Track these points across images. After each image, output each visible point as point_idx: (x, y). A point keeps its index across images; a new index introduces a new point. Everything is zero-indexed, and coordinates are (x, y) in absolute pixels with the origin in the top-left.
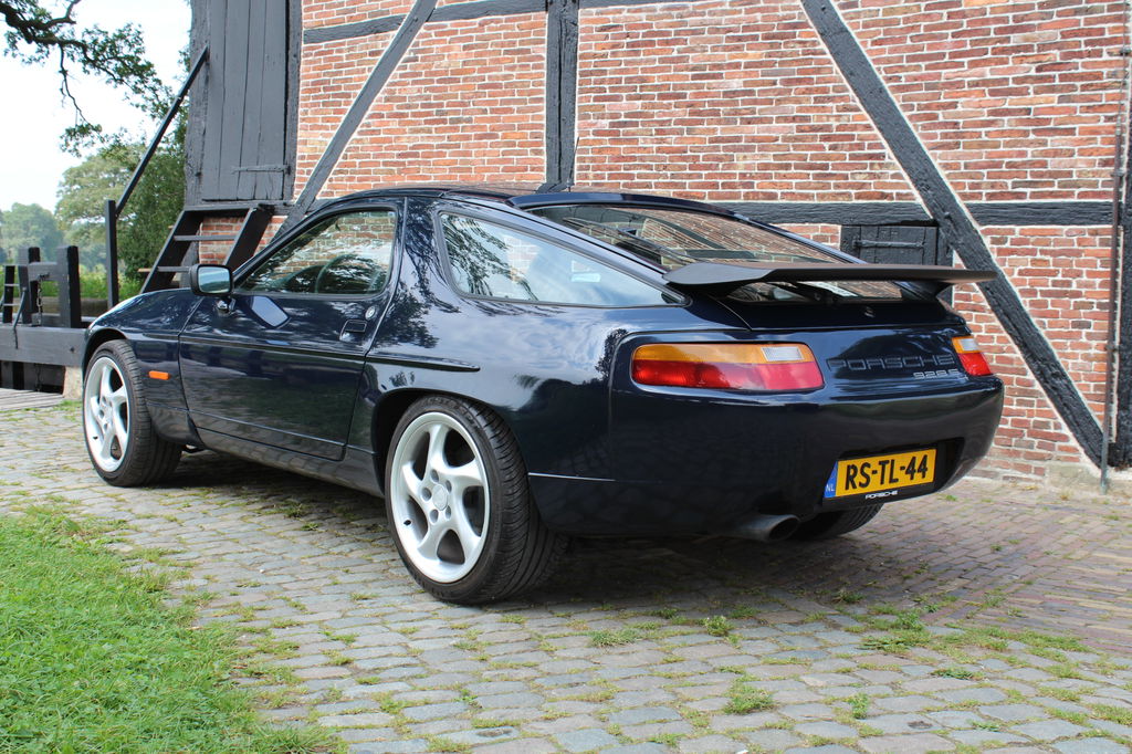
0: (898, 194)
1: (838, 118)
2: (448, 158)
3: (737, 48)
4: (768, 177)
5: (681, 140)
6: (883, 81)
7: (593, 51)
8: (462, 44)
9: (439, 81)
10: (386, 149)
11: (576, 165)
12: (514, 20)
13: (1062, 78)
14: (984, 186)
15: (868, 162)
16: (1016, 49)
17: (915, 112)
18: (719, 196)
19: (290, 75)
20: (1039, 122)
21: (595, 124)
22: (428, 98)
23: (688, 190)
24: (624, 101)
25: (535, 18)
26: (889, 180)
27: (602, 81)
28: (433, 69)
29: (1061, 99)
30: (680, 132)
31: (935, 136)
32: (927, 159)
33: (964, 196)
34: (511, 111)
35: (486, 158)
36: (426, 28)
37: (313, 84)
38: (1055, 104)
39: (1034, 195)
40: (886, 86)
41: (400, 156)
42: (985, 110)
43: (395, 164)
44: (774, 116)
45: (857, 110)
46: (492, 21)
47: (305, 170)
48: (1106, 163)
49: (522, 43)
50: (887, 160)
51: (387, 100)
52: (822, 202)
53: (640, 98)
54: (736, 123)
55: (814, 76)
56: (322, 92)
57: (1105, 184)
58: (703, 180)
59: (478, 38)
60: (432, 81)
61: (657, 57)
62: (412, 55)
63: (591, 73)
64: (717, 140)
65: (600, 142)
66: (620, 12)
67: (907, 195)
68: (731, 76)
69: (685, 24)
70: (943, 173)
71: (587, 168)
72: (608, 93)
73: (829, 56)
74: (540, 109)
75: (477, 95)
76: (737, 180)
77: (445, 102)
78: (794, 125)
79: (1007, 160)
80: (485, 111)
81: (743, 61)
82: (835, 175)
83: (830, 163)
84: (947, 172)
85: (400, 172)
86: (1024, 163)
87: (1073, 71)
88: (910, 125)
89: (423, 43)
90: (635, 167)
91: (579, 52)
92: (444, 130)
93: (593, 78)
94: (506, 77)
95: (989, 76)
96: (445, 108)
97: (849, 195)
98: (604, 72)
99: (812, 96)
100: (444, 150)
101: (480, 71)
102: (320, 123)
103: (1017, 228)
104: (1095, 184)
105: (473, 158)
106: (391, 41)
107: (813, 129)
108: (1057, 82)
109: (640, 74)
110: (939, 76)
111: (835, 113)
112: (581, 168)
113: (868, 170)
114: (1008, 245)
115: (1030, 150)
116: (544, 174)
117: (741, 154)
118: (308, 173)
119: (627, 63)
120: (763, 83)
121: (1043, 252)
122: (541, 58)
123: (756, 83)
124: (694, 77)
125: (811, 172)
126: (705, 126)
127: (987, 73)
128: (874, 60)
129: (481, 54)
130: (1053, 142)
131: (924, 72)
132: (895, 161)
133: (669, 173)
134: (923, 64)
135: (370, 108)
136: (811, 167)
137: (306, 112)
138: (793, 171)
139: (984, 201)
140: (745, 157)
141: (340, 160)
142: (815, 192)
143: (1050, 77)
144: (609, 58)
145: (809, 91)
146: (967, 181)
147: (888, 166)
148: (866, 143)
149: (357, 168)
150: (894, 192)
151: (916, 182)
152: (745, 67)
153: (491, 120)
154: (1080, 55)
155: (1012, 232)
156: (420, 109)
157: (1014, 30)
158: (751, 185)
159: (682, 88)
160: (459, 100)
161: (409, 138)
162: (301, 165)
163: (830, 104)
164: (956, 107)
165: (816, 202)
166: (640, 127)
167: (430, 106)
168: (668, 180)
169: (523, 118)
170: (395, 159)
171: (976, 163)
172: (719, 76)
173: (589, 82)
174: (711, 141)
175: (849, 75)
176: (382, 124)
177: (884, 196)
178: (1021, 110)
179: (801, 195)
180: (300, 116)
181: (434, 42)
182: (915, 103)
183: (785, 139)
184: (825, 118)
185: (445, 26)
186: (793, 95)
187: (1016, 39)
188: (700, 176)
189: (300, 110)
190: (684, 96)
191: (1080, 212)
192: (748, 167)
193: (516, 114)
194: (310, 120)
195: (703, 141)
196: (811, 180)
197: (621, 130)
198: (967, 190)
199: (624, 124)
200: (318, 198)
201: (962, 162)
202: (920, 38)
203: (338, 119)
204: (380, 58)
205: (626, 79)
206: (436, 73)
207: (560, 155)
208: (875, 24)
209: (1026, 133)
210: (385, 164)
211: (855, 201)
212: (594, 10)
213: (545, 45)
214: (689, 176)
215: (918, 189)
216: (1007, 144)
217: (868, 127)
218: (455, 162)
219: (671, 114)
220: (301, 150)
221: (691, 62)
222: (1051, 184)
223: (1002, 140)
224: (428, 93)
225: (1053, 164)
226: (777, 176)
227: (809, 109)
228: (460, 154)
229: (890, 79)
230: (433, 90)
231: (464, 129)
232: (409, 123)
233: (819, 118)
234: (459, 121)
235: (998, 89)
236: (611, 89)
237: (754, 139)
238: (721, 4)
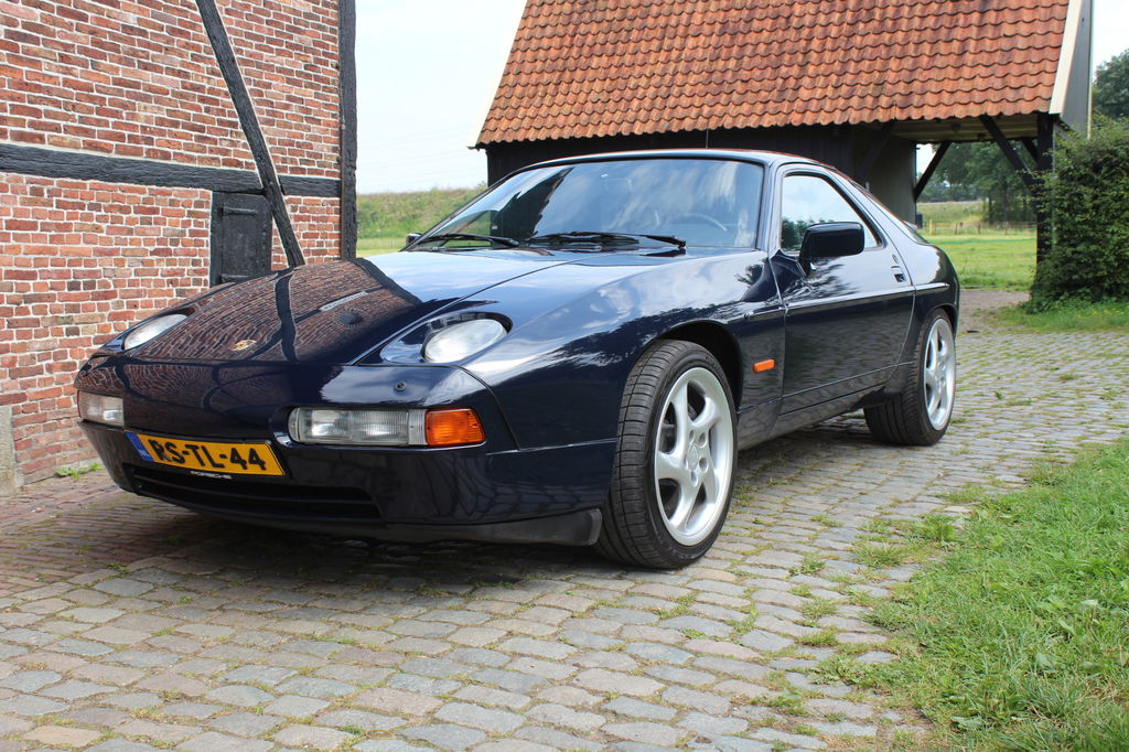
1: (208, 80)
4: (163, 133)
5: (86, 74)
6: (233, 52)
13: (314, 78)
14: (289, 161)
15: (230, 129)
16: (296, 47)
17: (253, 87)
18: (125, 151)
20: (307, 111)
23: (96, 139)
26: (242, 149)
29: (315, 96)
31: (263, 112)
32: (261, 133)
33: (278, 168)
38: (313, 99)
39: (308, 171)
40: (235, 56)
44: (164, 66)
45: (220, 75)
48: (333, 150)
50: (239, 130)
52: (203, 166)
54: (134, 65)
57: (335, 166)
58: (110, 129)
64: (120, 82)
67: (252, 164)
68: (126, 9)
70: (268, 146)
73: (197, 13)
76: (140, 134)
78: (179, 80)
79: (297, 140)
82: (209, 138)
83: (206, 125)
84: (271, 146)
86: (303, 144)
90: (41, 101)
95: (285, 66)
97: (218, 161)
99: (190, 52)
103: (302, 199)
104: (331, 166)
107: (193, 87)
108: (313, 81)
110: (263, 57)
111: (206, 75)
113: (229, 137)
114: (298, 212)
115: (305, 134)
117: (142, 104)
120: (154, 26)
121: (314, 219)
123: (148, 24)
125: (194, 133)
126: (108, 62)
127: (284, 62)
128: (226, 29)
130: (314, 129)
131: (255, 50)
132: (242, 131)
133: (77, 115)
136: (193, 128)
138: (181, 129)
139: (290, 174)
140: (145, 108)
142: (197, 155)
143: (311, 76)
145: (188, 46)
147: (239, 135)
148: (227, 110)
150: (244, 160)
151: (254, 153)
152: (139, 3)
154: (321, 62)
155: (300, 201)
157: (295, 30)
158: (151, 141)
159: (83, 7)
163: (202, 64)
164: (272, 88)
165: (198, 165)
166: (41, 46)
168: (76, 124)
174: (115, 82)
177: (239, 164)
178: (300, 99)
179: (187, 156)
183: (173, 94)
184: (201, 78)
186: (175, 46)
187: (295, 38)
188: (107, 124)
190: (88, 19)
191: (326, 187)
192: (148, 120)
195: (108, 80)
196: (194, 141)
197: (20, 44)
198: (282, 164)
199: (24, 38)
201: (278, 139)
202: (251, 17)
209: (302, 119)
211: (222, 167)
214: (98, 122)
215: (256, 160)
217: (226, 94)
219: (74, 38)
222: (314, 163)
223: (293, 122)
225: (315, 147)
226: (171, 133)
227: (188, 65)
229: (237, 51)
233: (196, 77)
235: (289, 77)
237: (150, 88)
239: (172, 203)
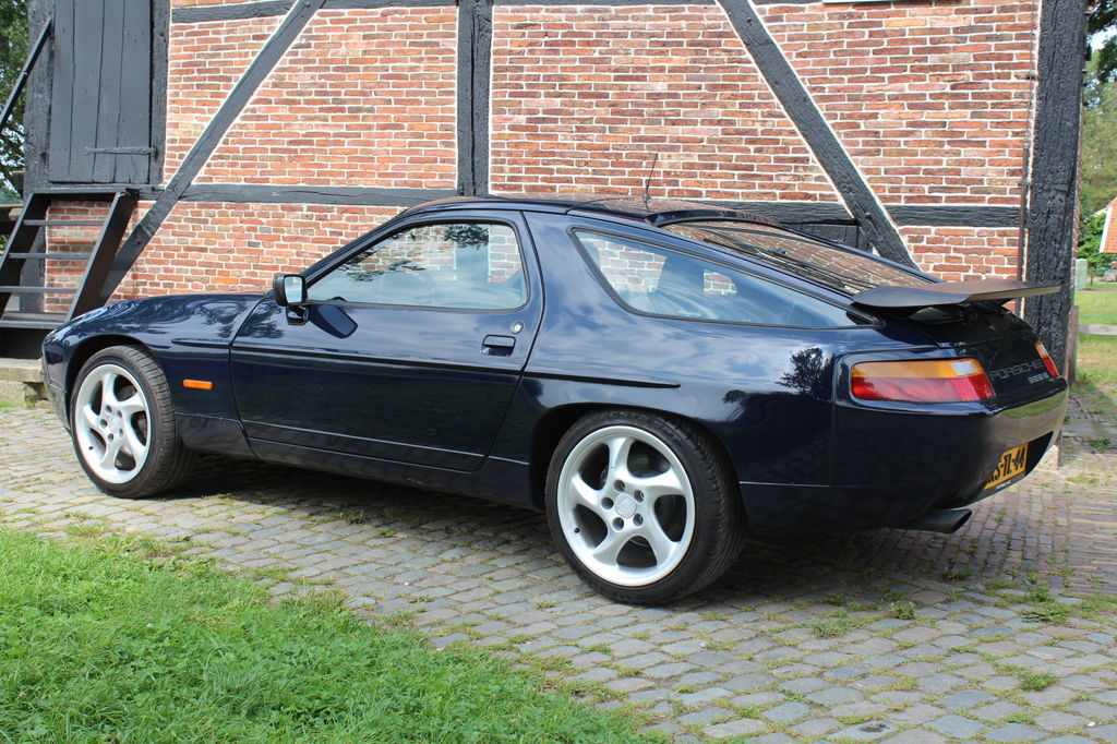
0: (821, 195)
1: (763, 123)
2: (346, 147)
3: (662, 53)
4: (693, 175)
5: (604, 138)
6: (807, 91)
7: (508, 47)
8: (362, 34)
9: (335, 69)
10: (275, 135)
11: (491, 158)
12: (421, 12)
13: (975, 96)
14: (902, 190)
15: (793, 165)
16: (933, 68)
17: (838, 120)
19: (155, 54)
20: (953, 134)
21: (510, 119)
22: (324, 86)
23: (610, 186)
24: (542, 98)
25: (445, 11)
26: (813, 182)
27: (519, 78)
28: (329, 57)
29: (973, 115)
30: (603, 130)
31: (857, 143)
32: (849, 164)
33: (884, 199)
34: (419, 102)
35: (390, 148)
36: (320, 15)
37: (185, 65)
38: (968, 119)
39: (948, 199)
40: (810, 95)
41: (291, 143)
42: (904, 122)
43: (285, 151)
44: (699, 119)
45: (782, 116)
46: (396, 12)
47: (177, 154)
48: (1013, 173)
49: (429, 35)
50: (811, 164)
51: (275, 85)
52: (747, 201)
53: (559, 95)
54: (660, 123)
55: (740, 83)
56: (196, 74)
57: (1012, 191)
58: (626, 177)
59: (380, 28)
60: (328, 69)
61: (577, 57)
62: (304, 41)
63: (507, 69)
64: (641, 139)
65: (517, 137)
66: (538, 11)
67: (830, 196)
68: (655, 79)
69: (608, 26)
70: (864, 178)
71: (503, 161)
72: (525, 89)
73: (754, 65)
74: (451, 102)
75: (379, 85)
76: (661, 178)
77: (343, 91)
78: (720, 128)
79: (924, 167)
80: (389, 102)
81: (667, 65)
82: (760, 176)
83: (755, 164)
84: (868, 176)
85: (291, 160)
86: (940, 171)
87: (984, 91)
88: (834, 132)
89: (317, 30)
90: (554, 162)
91: (493, 48)
92: (343, 119)
93: (508, 74)
94: (412, 69)
95: (907, 91)
96: (343, 97)
97: (774, 195)
98: (521, 69)
99: (738, 102)
100: (342, 139)
101: (382, 61)
102: (194, 106)
103: (933, 229)
104: (1003, 191)
105: (376, 147)
106: (278, 26)
107: (738, 132)
108: (970, 100)
109: (559, 73)
110: (861, 89)
111: (760, 118)
112: (495, 162)
113: (792, 172)
114: (924, 243)
115: (945, 159)
116: (456, 166)
117: (666, 154)
118: (181, 157)
119: (545, 61)
120: (688, 88)
121: (956, 250)
122: (452, 52)
123: (681, 87)
124: (617, 78)
125: (737, 172)
126: (629, 125)
127: (906, 88)
128: (798, 71)
129: (384, 45)
130: (967, 153)
131: (846, 84)
132: (818, 164)
133: (590, 169)
134: (846, 77)
135: (256, 92)
136: (736, 168)
137: (177, 94)
138: (718, 170)
139: (902, 203)
140: (669, 156)
141: (220, 145)
142: (740, 191)
143: (963, 94)
144: (526, 55)
145: (735, 97)
146: (887, 185)
147: (811, 169)
148: (791, 147)
149: (241, 154)
150: (818, 193)
151: (838, 185)
152: (670, 71)
153: (396, 110)
154: (991, 76)
155: (928, 232)
156: (313, 97)
157: (931, 51)
158: (676, 183)
159: (604, 88)
160: (359, 89)
161: (301, 125)
162: (171, 148)
163: (755, 110)
164: (877, 118)
165: (741, 200)
166: (560, 124)
167: (326, 93)
168: (590, 176)
169: (431, 110)
170: (285, 146)
171: (895, 169)
172: (643, 79)
173: (504, 78)
174: (634, 140)
175: (774, 84)
176: (270, 110)
177: (807, 196)
178: (937, 123)
179: (726, 193)
180: (169, 98)
181: (329, 29)
182: (838, 113)
183: (710, 141)
184: (750, 123)
185: (342, 14)
186: (718, 100)
187: (932, 59)
188: (623, 173)
189: (169, 91)
190: (607, 96)
191: (990, 216)
192: (672, 166)
193: (423, 106)
194: (182, 102)
195: (626, 139)
196: (736, 180)
197: (539, 125)
198: (887, 193)
199: (543, 120)
200: (193, 183)
201: (882, 168)
202: (844, 53)
203: (218, 103)
204: (266, 42)
205: (544, 76)
206: (332, 61)
207: (473, 147)
208: (801, 37)
209: (941, 144)
210: (273, 151)
211: (779, 201)
212: (509, 8)
213: (456, 39)
214: (612, 173)
215: (840, 191)
216: (924, 153)
217: (792, 133)
218: (356, 151)
219: (593, 113)
220: (170, 133)
221: (613, 64)
222: (964, 190)
223: (919, 149)
224: (323, 80)
225: (965, 172)
226: (702, 175)
227: (734, 114)
228: (360, 143)
229: (814, 89)
230: (329, 77)
231: (364, 118)
232: (301, 110)
233: (745, 123)
234: (359, 110)
235: (916, 103)
236: (528, 86)
237: (678, 140)
238: (645, 10)
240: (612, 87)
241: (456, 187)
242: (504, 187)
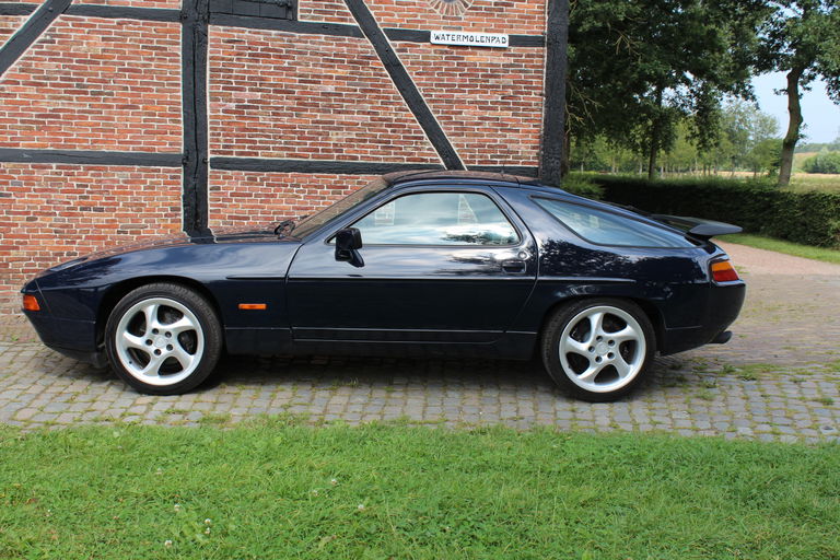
0: (430, 159)
1: (396, 115)
2: (90, 121)
3: (331, 66)
4: (352, 146)
5: (292, 120)
6: (422, 96)
7: (221, 55)
8: (101, 36)
10: (23, 109)
11: (209, 132)
12: (151, 25)
13: (514, 104)
14: (476, 157)
15: (414, 141)
16: (492, 86)
17: (440, 115)
18: (319, 157)
20: (503, 125)
21: (224, 105)
22: (69, 73)
23: (297, 152)
24: (247, 92)
25: (171, 26)
26: (426, 152)
27: (230, 77)
28: (72, 51)
29: (513, 115)
30: (291, 115)
31: (451, 129)
32: (447, 141)
33: (466, 162)
34: (151, 90)
35: (128, 123)
36: (62, 18)
38: (511, 117)
39: (501, 162)
40: (424, 99)
41: (38, 116)
42: (477, 117)
43: (34, 122)
44: (356, 110)
45: (407, 111)
46: (130, 23)
48: (534, 148)
49: (158, 42)
50: (424, 140)
51: (22, 71)
52: (386, 163)
53: (259, 91)
54: (330, 112)
55: (381, 89)
57: (533, 158)
58: (308, 147)
59: (116, 33)
60: (72, 61)
61: (272, 65)
62: (48, 38)
63: (220, 70)
64: (317, 122)
65: (229, 118)
66: (243, 32)
67: (435, 160)
68: (327, 83)
69: (293, 47)
70: (455, 149)
71: (219, 134)
72: (234, 85)
73: (390, 78)
74: (178, 91)
75: (117, 76)
76: (332, 148)
77: (86, 78)
78: (369, 116)
79: (488, 144)
80: (126, 89)
81: (334, 75)
82: (394, 147)
83: (391, 140)
84: (457, 148)
85: (39, 129)
86: (496, 146)
87: (519, 101)
88: (438, 122)
89: (60, 30)
90: (257, 136)
91: (208, 54)
92: (86, 100)
93: (221, 74)
94: (144, 65)
95: (478, 99)
96: (85, 83)
97: (403, 159)
99: (380, 100)
100: (86, 115)
101: (119, 58)
104: (529, 158)
105: (116, 122)
106: (23, 24)
107: (381, 120)
108: (511, 106)
109: (259, 75)
110: (453, 96)
111: (394, 112)
113: (414, 145)
115: (499, 139)
116: (182, 137)
117: (334, 132)
119: (249, 67)
120: (348, 90)
122: (177, 55)
123: (344, 90)
124: (300, 81)
125: (380, 145)
126: (309, 113)
127: (478, 97)
128: (417, 84)
129: (120, 46)
130: (510, 136)
131: (445, 93)
132: (429, 141)
133: (283, 141)
134: (444, 89)
136: (380, 142)
138: (368, 143)
140: (337, 134)
142: (382, 156)
143: (508, 102)
144: (235, 62)
145: (379, 97)
146: (468, 154)
147: (425, 143)
148: (413, 130)
150: (428, 158)
151: (440, 153)
152: (336, 79)
153: (132, 95)
154: (522, 93)
156: (59, 81)
157: (491, 76)
158: (341, 151)
159: (292, 87)
160: (100, 77)
161: (48, 103)
163: (391, 106)
164: (462, 114)
165: (382, 162)
166: (260, 110)
167: (70, 80)
168: (283, 146)
169: (162, 96)
170: (34, 119)
171: (472, 145)
172: (319, 82)
173: (219, 76)
174: (313, 122)
175: (402, 91)
176: (18, 89)
177: (423, 160)
178: (494, 118)
179: (373, 158)
181: (71, 30)
182: (440, 110)
183: (363, 125)
184: (388, 114)
185: (83, 20)
186: (367, 99)
187: (492, 81)
188: (306, 144)
190: (293, 93)
192: (339, 140)
193: (155, 93)
195: (308, 122)
196: (380, 149)
197: (245, 110)
198: (468, 159)
199: (248, 107)
201: (465, 144)
202: (443, 74)
204: (11, 35)
205: (248, 77)
206: (75, 55)
208: (418, 63)
209: (497, 130)
210: (22, 122)
211: (406, 163)
212: (221, 28)
213: (181, 47)
214: (298, 144)
215: (442, 157)
216: (487, 136)
217: (413, 121)
218: (98, 124)
219: (284, 103)
221: (298, 72)
222: (509, 157)
223: (485, 133)
224: (67, 69)
225: (510, 147)
226: (358, 146)
227: (378, 108)
228: (103, 118)
229: (426, 95)
230: (73, 67)
231: (105, 100)
232: (48, 91)
233: (385, 114)
234: (100, 93)
235: (483, 106)
236: (236, 83)
237: (342, 123)
238: (319, 38)
239: (359, 183)
240: (297, 87)
241: (182, 152)
242: (220, 152)
